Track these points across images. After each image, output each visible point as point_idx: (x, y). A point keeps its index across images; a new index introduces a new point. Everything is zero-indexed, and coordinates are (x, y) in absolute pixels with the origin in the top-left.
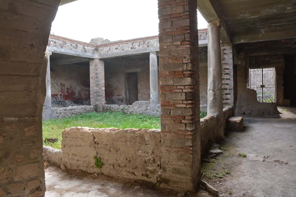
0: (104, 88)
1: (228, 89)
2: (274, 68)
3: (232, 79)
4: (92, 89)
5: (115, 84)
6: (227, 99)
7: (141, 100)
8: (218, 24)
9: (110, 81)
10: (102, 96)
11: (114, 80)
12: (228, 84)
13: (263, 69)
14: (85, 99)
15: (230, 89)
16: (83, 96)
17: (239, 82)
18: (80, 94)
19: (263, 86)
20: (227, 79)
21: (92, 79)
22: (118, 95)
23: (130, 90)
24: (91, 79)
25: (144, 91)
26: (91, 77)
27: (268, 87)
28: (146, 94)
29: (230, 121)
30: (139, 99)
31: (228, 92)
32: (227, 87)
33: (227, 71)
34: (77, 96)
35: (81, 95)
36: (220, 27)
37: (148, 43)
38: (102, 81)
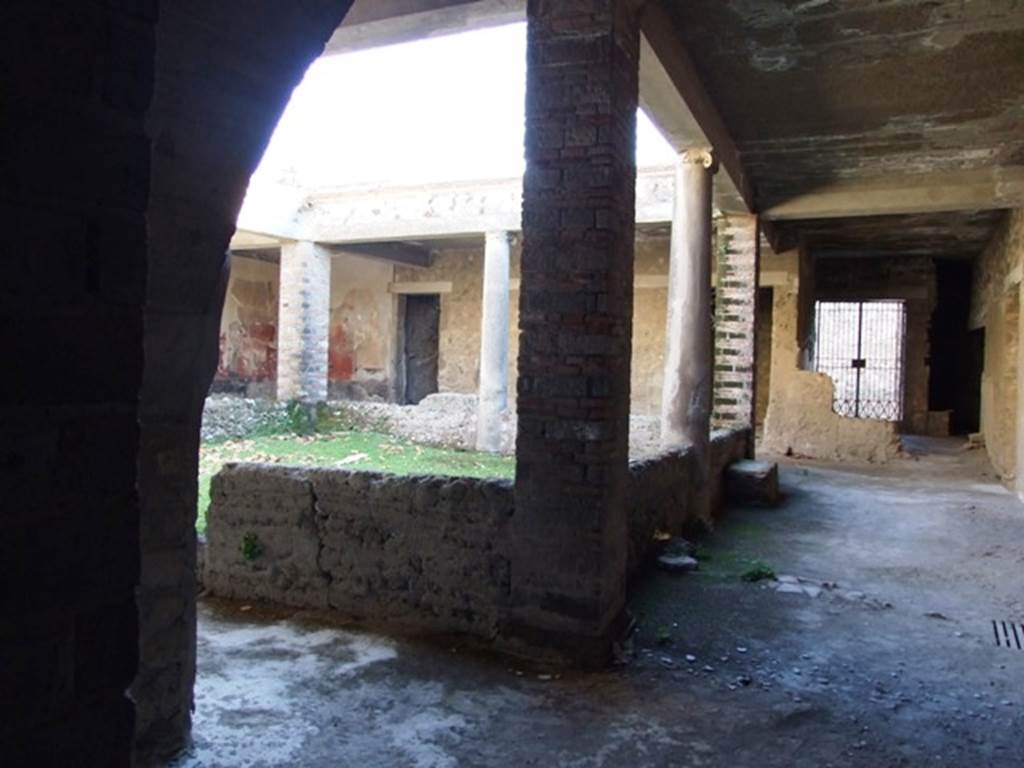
0: (325, 344)
1: (734, 369)
2: (901, 305)
3: (750, 336)
4: (285, 344)
5: (360, 331)
6: (733, 402)
7: (447, 391)
8: (707, 162)
9: (346, 320)
10: (318, 369)
11: (359, 317)
12: (733, 353)
13: (865, 305)
14: (255, 378)
15: (740, 370)
16: (251, 368)
17: (777, 347)
18: (238, 360)
19: (859, 364)
20: (733, 336)
21: (286, 309)
22: (368, 370)
23: (411, 355)
24: (282, 309)
25: (460, 362)
26: (282, 301)
27: (883, 365)
28: (465, 369)
29: (734, 472)
30: (440, 388)
31: (732, 377)
32: (733, 361)
33: (733, 310)
34: (228, 367)
35: (240, 361)
36: (713, 169)
37: (483, 200)
38: (320, 317)
